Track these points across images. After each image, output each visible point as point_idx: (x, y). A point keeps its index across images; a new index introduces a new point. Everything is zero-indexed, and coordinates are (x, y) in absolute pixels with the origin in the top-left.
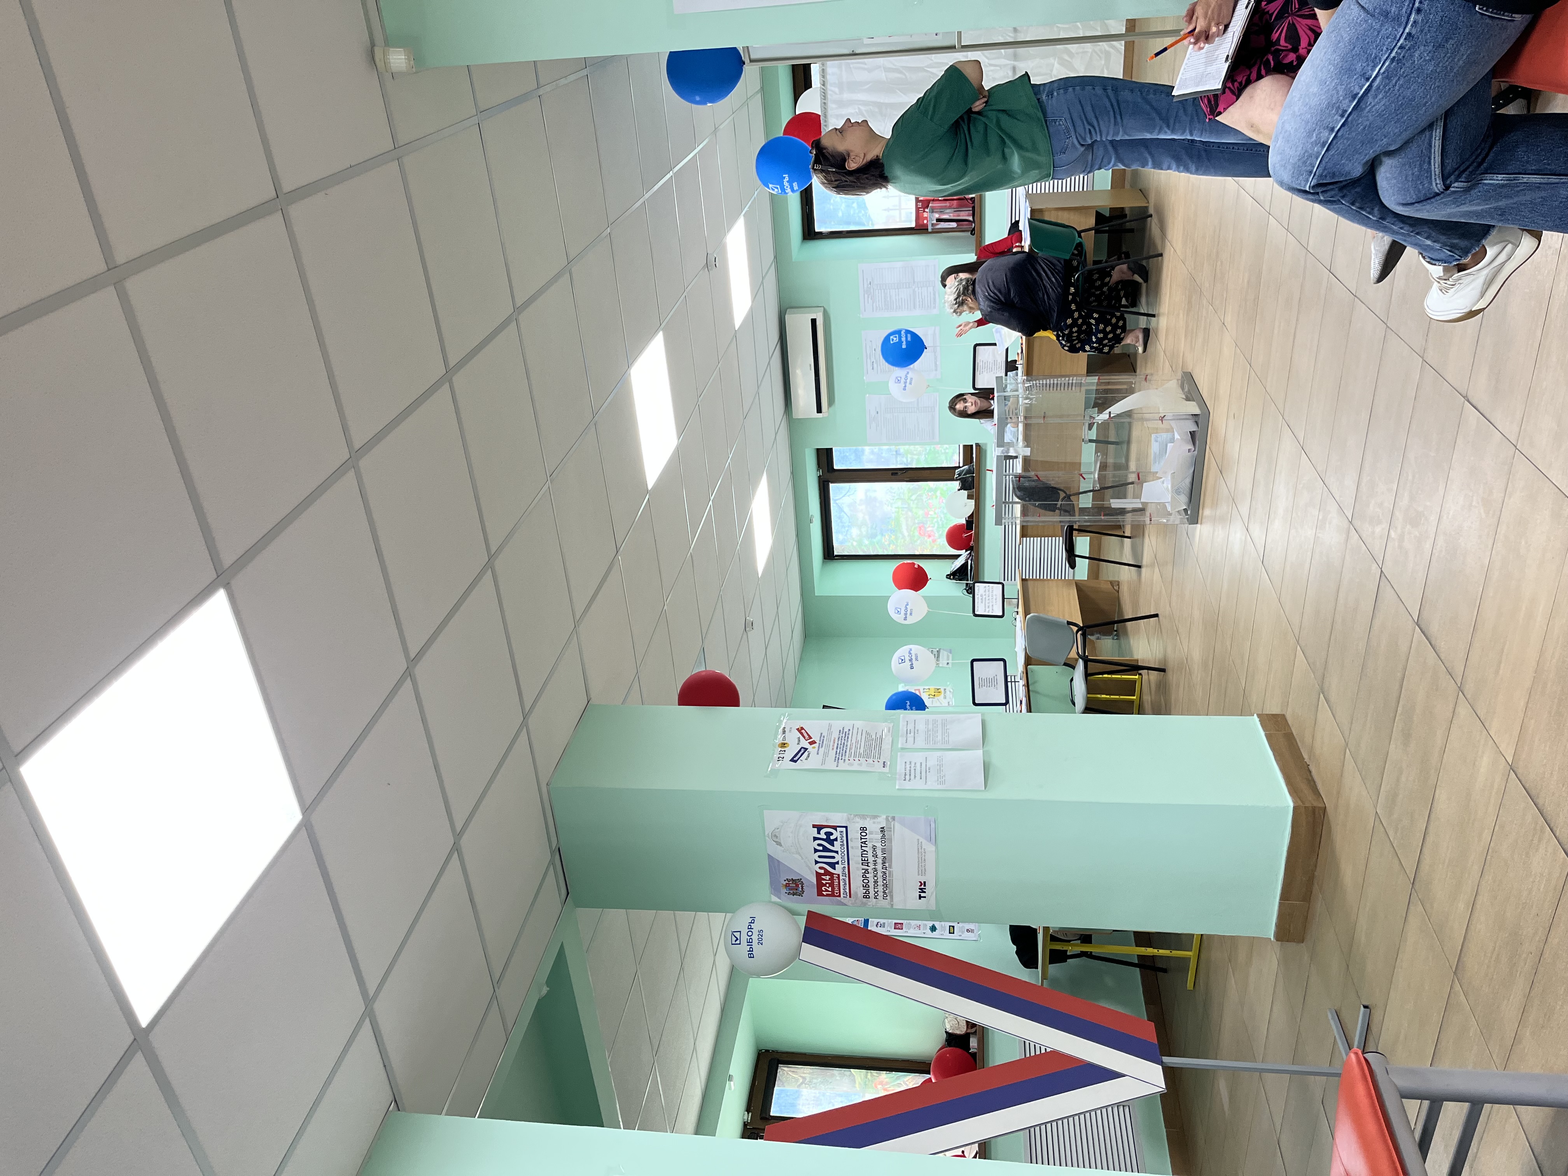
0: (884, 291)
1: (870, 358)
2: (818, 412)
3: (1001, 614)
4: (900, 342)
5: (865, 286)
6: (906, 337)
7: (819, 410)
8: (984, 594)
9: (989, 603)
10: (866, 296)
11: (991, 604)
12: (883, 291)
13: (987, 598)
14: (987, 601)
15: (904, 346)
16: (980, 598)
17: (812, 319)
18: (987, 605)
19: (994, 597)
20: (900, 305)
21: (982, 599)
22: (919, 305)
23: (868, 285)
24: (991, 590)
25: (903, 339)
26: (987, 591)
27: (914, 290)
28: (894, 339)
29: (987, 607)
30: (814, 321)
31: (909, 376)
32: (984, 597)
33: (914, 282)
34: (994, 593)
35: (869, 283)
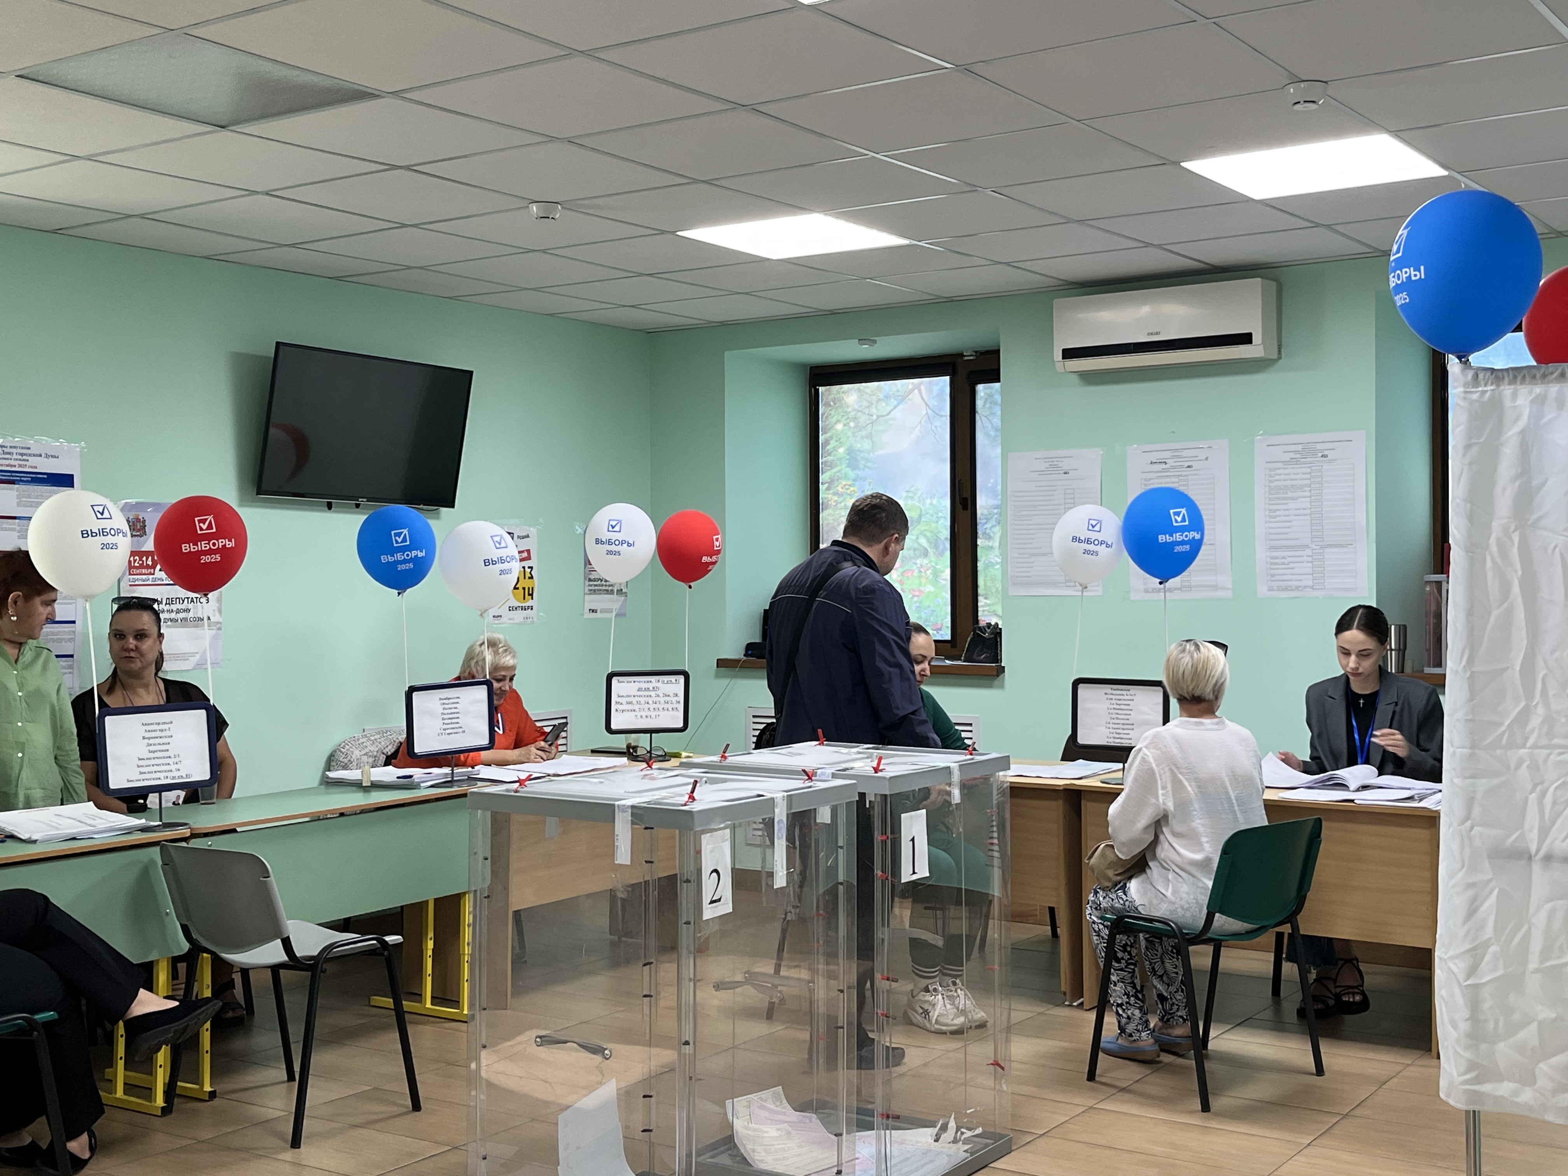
0: (1306, 486)
1: (1173, 457)
2: (1064, 350)
3: (614, 726)
4: (1173, 530)
5: (1319, 446)
6: (1183, 543)
7: (1069, 354)
8: (660, 693)
9: (638, 703)
10: (1299, 448)
11: (637, 707)
12: (1308, 482)
13: (650, 700)
14: (642, 700)
15: (1162, 538)
16: (650, 686)
17: (1250, 335)
18: (634, 700)
19: (653, 714)
20: (1278, 519)
21: (647, 689)
22: (1277, 558)
23: (1321, 451)
24: (670, 706)
25: (1178, 537)
26: (667, 699)
27: (1307, 546)
28: (1179, 516)
29: (629, 699)
30: (1245, 339)
31: (1102, 549)
32: (653, 694)
33: (1322, 547)
34: (661, 713)
35: (1326, 453)
